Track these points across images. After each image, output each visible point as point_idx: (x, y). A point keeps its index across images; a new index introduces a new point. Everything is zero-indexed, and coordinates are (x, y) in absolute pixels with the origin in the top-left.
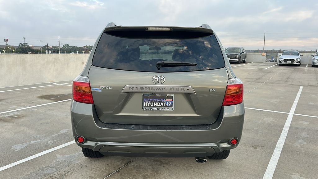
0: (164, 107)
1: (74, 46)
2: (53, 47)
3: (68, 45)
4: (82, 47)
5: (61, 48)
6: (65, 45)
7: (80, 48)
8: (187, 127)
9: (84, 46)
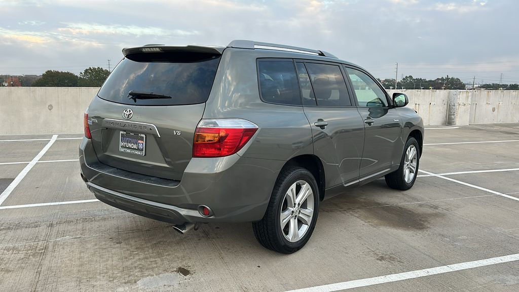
0: (136, 149)
1: (421, 79)
2: (386, 80)
3: (411, 77)
4: (433, 80)
5: (399, 83)
6: (406, 77)
7: (430, 81)
8: (159, 180)
9: (438, 79)
